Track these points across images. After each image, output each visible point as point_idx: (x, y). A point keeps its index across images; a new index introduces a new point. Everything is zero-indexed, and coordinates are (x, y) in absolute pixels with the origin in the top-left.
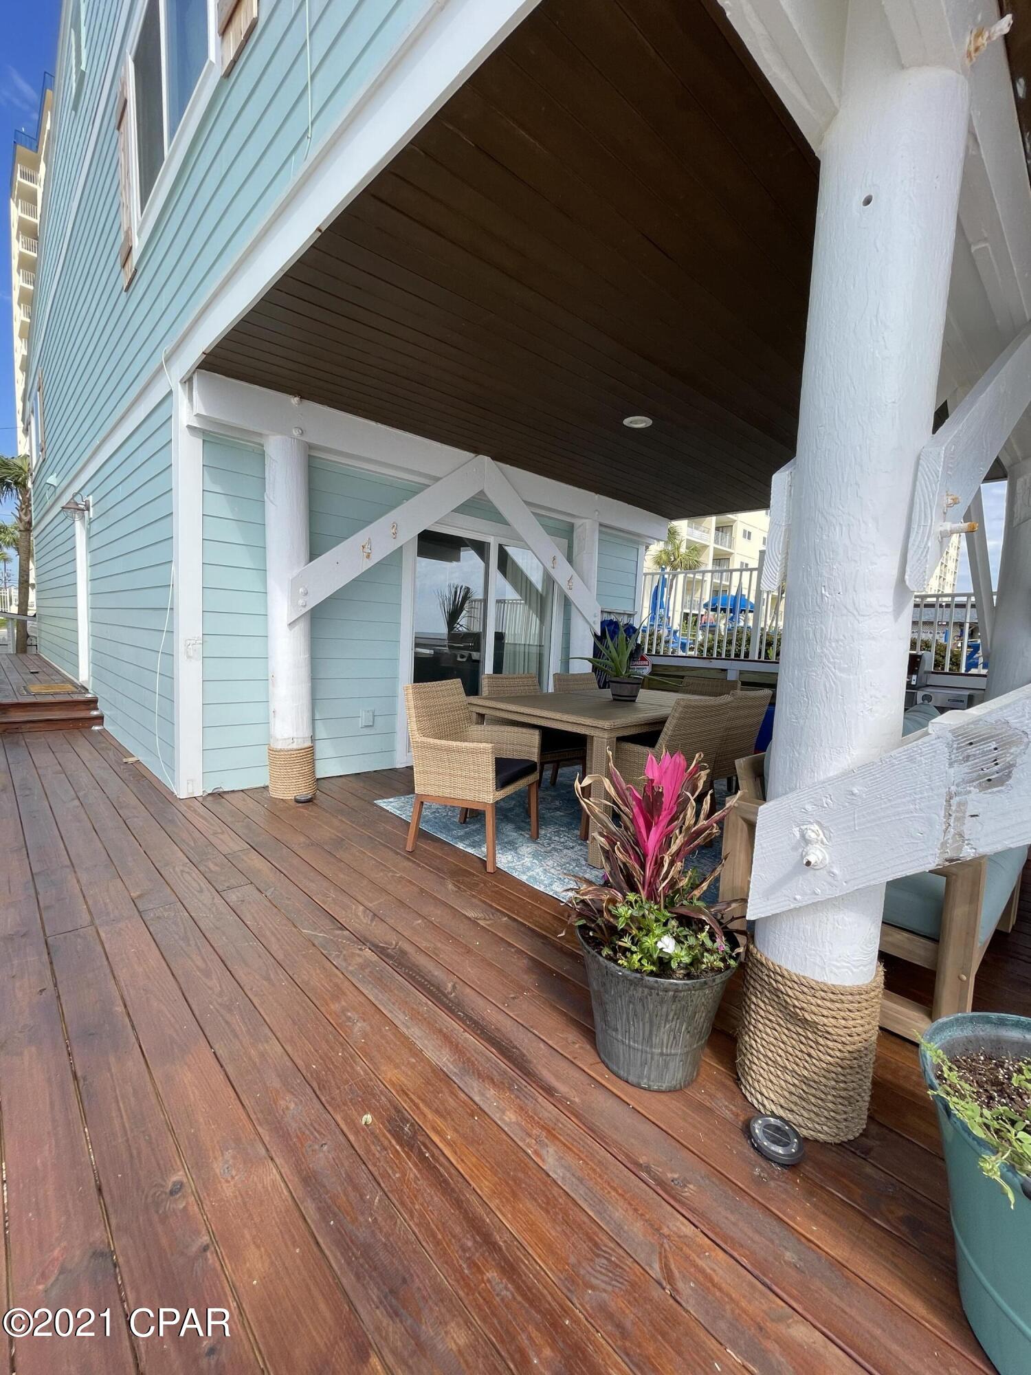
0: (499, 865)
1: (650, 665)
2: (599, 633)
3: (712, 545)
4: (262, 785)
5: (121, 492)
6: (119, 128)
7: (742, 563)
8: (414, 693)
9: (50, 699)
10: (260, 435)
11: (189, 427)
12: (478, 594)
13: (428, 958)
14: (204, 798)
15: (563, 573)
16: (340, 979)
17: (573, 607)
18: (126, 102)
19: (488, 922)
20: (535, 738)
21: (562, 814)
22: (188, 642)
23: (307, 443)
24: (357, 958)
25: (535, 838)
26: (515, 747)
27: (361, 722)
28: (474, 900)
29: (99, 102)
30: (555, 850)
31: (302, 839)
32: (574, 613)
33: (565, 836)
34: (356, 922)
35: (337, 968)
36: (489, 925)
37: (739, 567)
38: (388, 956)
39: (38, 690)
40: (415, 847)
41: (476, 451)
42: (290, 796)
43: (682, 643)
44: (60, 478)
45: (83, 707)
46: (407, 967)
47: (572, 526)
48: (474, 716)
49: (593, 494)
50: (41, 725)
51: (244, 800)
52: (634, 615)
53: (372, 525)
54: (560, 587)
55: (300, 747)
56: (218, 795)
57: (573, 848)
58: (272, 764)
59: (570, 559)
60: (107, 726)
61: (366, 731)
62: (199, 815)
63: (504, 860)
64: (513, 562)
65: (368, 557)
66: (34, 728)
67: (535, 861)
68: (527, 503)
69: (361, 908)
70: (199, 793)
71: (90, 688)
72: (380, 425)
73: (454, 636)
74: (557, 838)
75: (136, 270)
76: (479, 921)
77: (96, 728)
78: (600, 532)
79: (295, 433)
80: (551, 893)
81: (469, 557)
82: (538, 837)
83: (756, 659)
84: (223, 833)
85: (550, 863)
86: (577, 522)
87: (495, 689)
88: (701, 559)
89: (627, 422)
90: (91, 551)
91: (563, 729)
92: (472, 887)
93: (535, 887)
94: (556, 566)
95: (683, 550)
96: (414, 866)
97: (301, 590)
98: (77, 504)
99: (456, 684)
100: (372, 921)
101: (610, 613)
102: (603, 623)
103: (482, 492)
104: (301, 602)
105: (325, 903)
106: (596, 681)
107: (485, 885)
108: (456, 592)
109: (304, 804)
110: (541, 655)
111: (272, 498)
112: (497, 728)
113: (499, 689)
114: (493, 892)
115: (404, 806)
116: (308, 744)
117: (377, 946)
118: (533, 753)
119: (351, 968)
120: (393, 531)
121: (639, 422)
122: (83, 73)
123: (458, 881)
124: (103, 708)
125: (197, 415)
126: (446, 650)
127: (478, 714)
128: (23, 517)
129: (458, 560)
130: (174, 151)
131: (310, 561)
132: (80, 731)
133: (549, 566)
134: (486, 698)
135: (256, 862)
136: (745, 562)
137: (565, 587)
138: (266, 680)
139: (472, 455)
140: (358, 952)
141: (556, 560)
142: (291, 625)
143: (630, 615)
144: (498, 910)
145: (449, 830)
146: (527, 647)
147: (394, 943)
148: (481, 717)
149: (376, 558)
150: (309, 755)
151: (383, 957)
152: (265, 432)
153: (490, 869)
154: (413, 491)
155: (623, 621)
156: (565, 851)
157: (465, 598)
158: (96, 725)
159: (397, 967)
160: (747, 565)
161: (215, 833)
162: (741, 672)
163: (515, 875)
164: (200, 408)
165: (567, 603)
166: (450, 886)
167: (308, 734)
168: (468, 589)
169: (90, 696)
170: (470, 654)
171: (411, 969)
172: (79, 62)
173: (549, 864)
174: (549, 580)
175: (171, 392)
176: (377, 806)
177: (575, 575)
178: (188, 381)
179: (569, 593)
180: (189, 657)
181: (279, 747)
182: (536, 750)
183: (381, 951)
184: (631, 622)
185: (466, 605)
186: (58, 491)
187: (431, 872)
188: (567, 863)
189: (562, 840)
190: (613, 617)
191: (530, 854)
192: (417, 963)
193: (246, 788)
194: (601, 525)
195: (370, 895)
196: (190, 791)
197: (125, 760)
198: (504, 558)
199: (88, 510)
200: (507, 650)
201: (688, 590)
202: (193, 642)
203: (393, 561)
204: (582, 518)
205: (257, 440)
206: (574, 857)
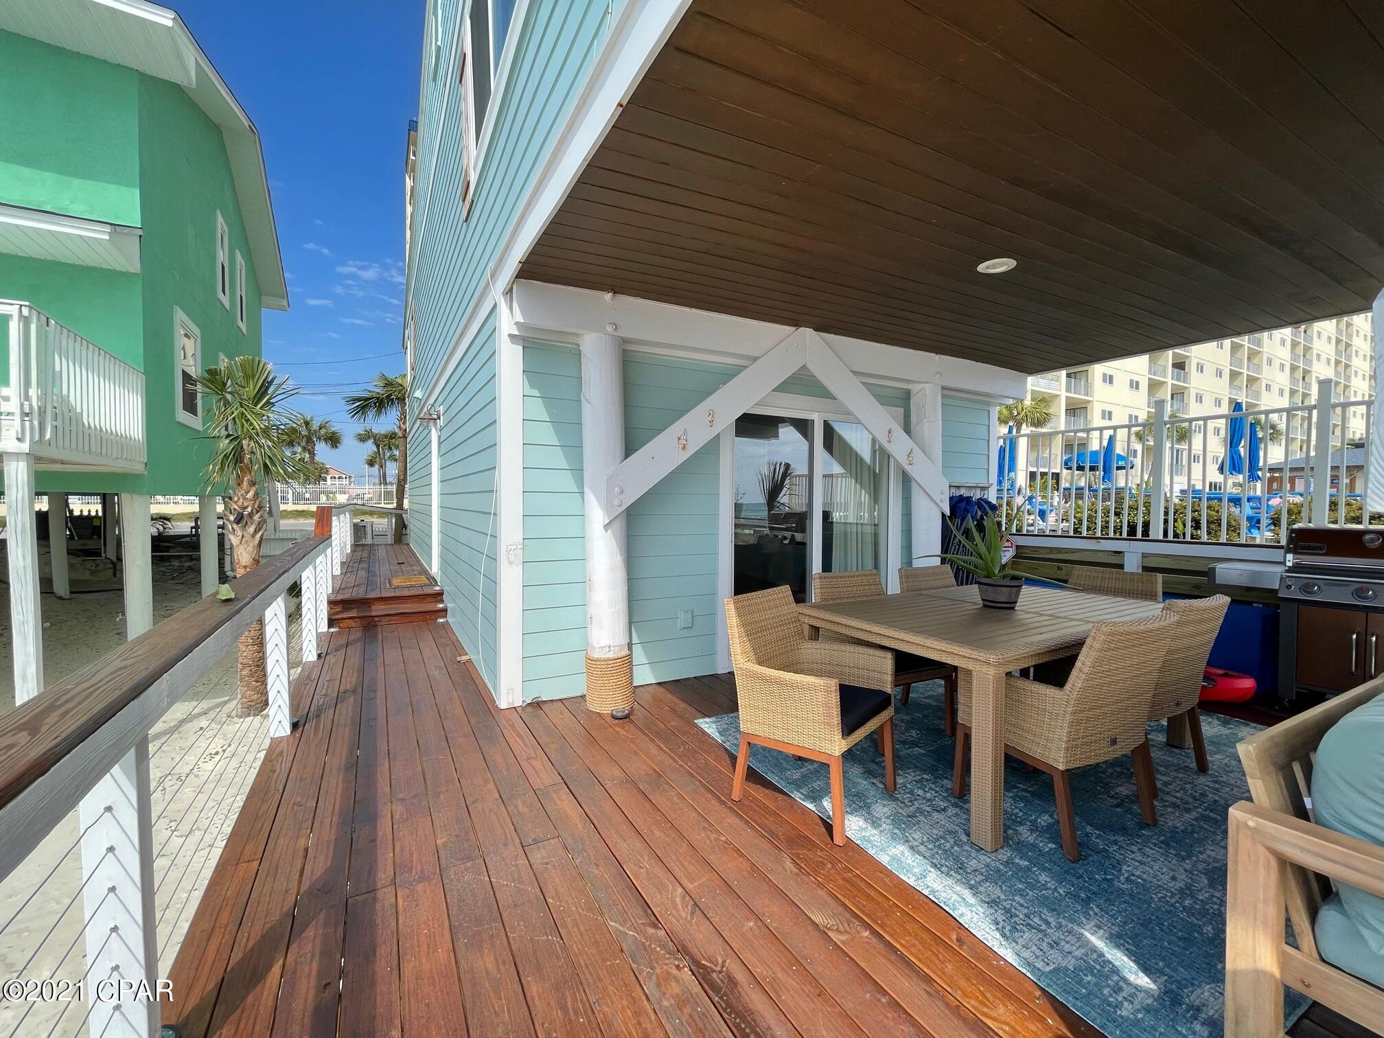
0: (849, 834)
1: (1014, 547)
2: (948, 513)
3: (1064, 394)
4: (580, 694)
5: (462, 401)
6: (461, 82)
7: (1130, 416)
8: (737, 608)
9: (406, 593)
10: (577, 335)
11: (511, 336)
12: (800, 468)
13: (765, 998)
14: (524, 708)
15: (899, 447)
16: (651, 1022)
17: (913, 483)
18: (465, 54)
19: (843, 938)
20: (887, 663)
21: (922, 751)
22: (509, 548)
23: (621, 337)
24: (674, 984)
25: (890, 792)
26: (861, 672)
27: (680, 623)
28: (821, 893)
29: (449, 66)
30: (921, 812)
31: (617, 772)
32: (915, 490)
33: (931, 788)
34: (674, 916)
35: (648, 998)
36: (843, 942)
37: (1127, 423)
38: (713, 986)
39: (400, 583)
40: (746, 795)
41: (797, 324)
42: (606, 710)
43: (1040, 510)
44: (424, 391)
45: (432, 599)
46: (738, 1014)
47: (908, 394)
48: (806, 630)
49: (933, 355)
50: (397, 618)
51: (561, 713)
52: (988, 488)
53: (689, 414)
54: (897, 462)
55: (616, 656)
56: (537, 705)
57: (944, 810)
58: (589, 673)
59: (907, 430)
60: (450, 619)
61: (685, 633)
62: (515, 731)
63: (854, 827)
64: (840, 437)
65: (684, 448)
66: (391, 620)
67: (896, 831)
68: (856, 373)
69: (680, 890)
70: (518, 703)
71: (438, 580)
72: (694, 310)
73: (774, 518)
74: (920, 792)
75: (472, 201)
76: (830, 934)
77: (441, 620)
78: (943, 396)
79: (610, 329)
80: (926, 892)
81: (788, 434)
82: (895, 789)
83: (1161, 537)
84: (536, 758)
85: (917, 835)
86: (914, 388)
87: (829, 590)
88: (1051, 411)
89: (981, 268)
90: (441, 455)
91: (925, 655)
92: (817, 867)
93: (902, 877)
94: (891, 439)
95: (1028, 402)
96: (742, 824)
97: (617, 489)
98: (431, 415)
99: (784, 591)
100: (693, 913)
101: (958, 487)
102: (951, 499)
103: (804, 367)
104: (616, 502)
105: (636, 876)
106: (952, 575)
107: (833, 866)
108: (775, 470)
109: (621, 721)
110: (876, 536)
111: (588, 398)
112: (835, 646)
113: (834, 590)
114: (845, 879)
115: (728, 729)
116: (626, 652)
117: (698, 964)
118: (885, 682)
119: (665, 1003)
120: (710, 418)
121: (999, 266)
122: (439, 47)
123: (798, 856)
124: (448, 603)
125: (517, 323)
126: (767, 531)
127: (812, 626)
128: (402, 426)
129: (777, 436)
130: (497, 84)
131: (626, 458)
132: (428, 624)
133: (882, 439)
134: (816, 606)
135: (564, 803)
136: (1134, 414)
137: (903, 460)
138: (584, 583)
139: (791, 329)
140: (674, 971)
141: (893, 433)
142: (606, 527)
143: (983, 489)
144: (857, 917)
145: (782, 770)
146: (859, 526)
147: (720, 960)
148: (815, 632)
149: (691, 451)
150: (627, 663)
151: (705, 985)
152: (581, 332)
153: (838, 840)
154: (728, 375)
155: (976, 495)
156: (936, 815)
157: (785, 475)
158: (441, 617)
159: (725, 1010)
160: (1136, 417)
161: (529, 758)
162: (1144, 556)
163: (871, 852)
164: (519, 318)
165: (906, 480)
166: (789, 864)
167: (625, 641)
168: (787, 466)
169: (438, 588)
170: (793, 535)
171: (744, 1020)
172: (437, 40)
173: (916, 837)
174: (882, 455)
175: (496, 305)
176: (698, 727)
177: (915, 447)
178: (509, 292)
179: (909, 469)
180: (510, 563)
181: (596, 656)
182: (889, 678)
183: (702, 973)
184: (985, 497)
185: (787, 482)
186: (423, 402)
187: (764, 836)
188: (942, 837)
189: (928, 795)
190: (963, 492)
191: (888, 818)
192: (751, 1006)
193: (564, 697)
194: (943, 388)
195: (691, 868)
196: (511, 701)
197: (458, 659)
198: (830, 434)
199: (439, 418)
200: (837, 530)
201: (1032, 446)
202: (515, 547)
203: (711, 449)
204: (920, 382)
205: (574, 340)
206: (952, 827)
